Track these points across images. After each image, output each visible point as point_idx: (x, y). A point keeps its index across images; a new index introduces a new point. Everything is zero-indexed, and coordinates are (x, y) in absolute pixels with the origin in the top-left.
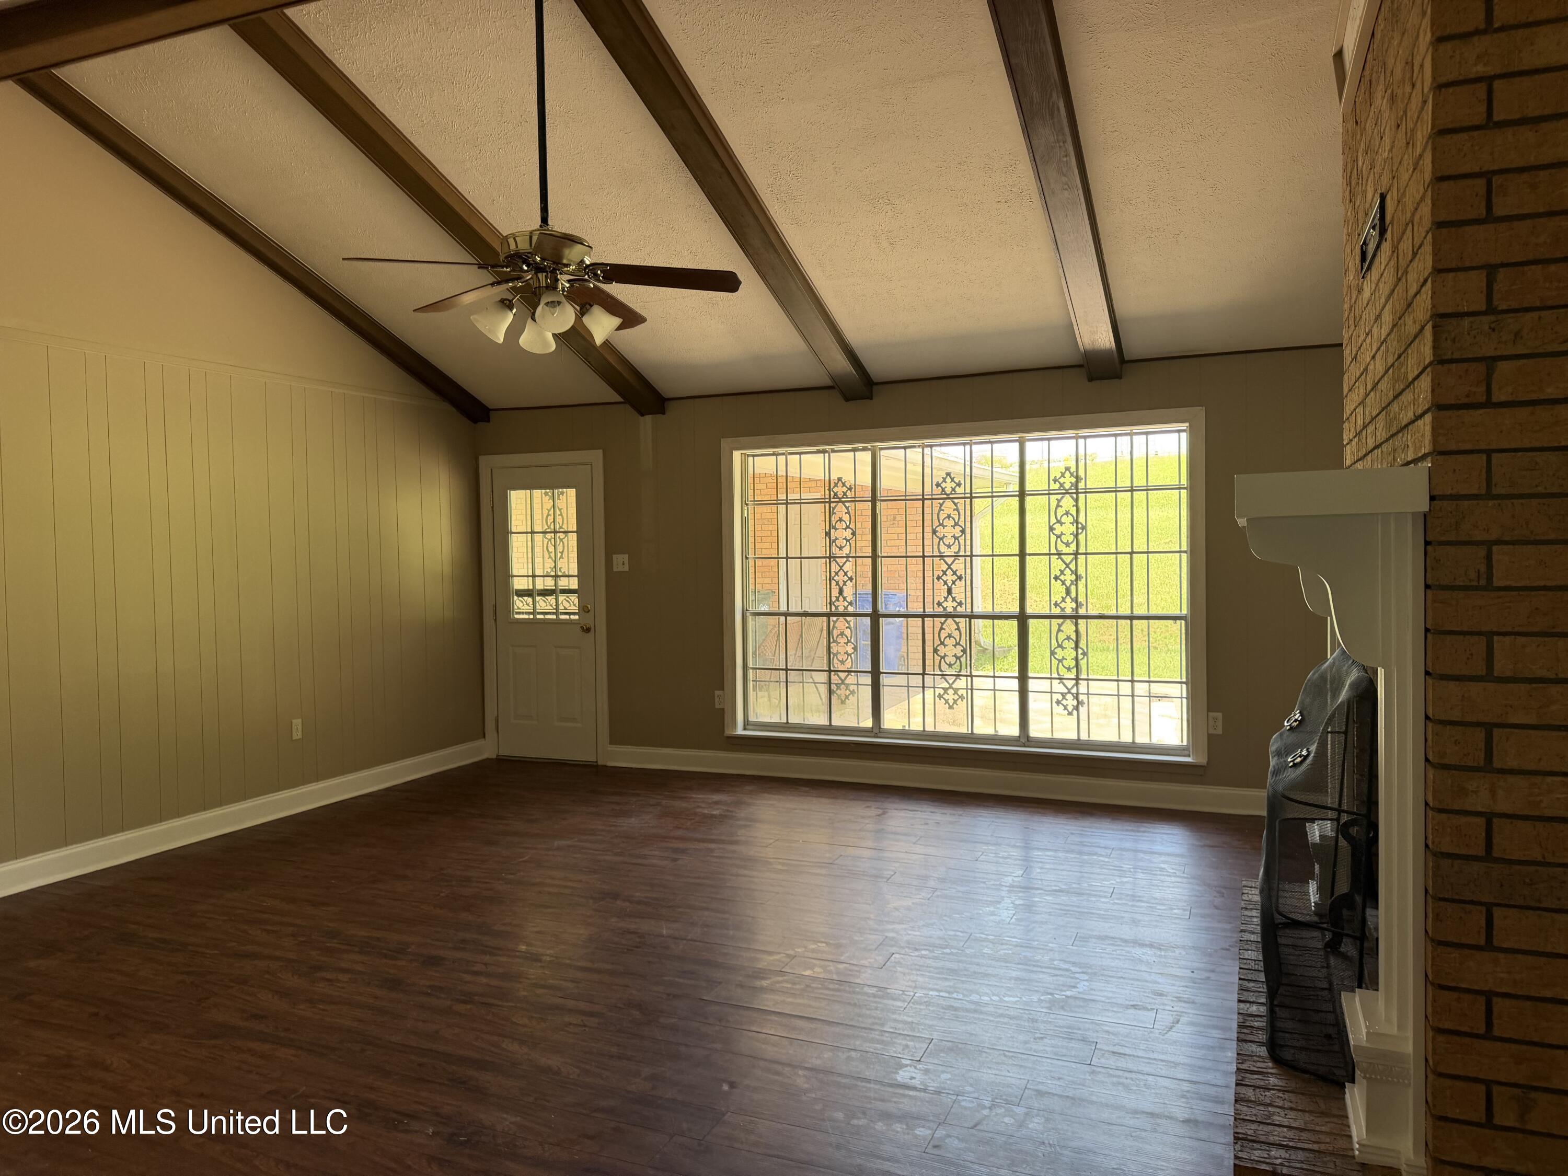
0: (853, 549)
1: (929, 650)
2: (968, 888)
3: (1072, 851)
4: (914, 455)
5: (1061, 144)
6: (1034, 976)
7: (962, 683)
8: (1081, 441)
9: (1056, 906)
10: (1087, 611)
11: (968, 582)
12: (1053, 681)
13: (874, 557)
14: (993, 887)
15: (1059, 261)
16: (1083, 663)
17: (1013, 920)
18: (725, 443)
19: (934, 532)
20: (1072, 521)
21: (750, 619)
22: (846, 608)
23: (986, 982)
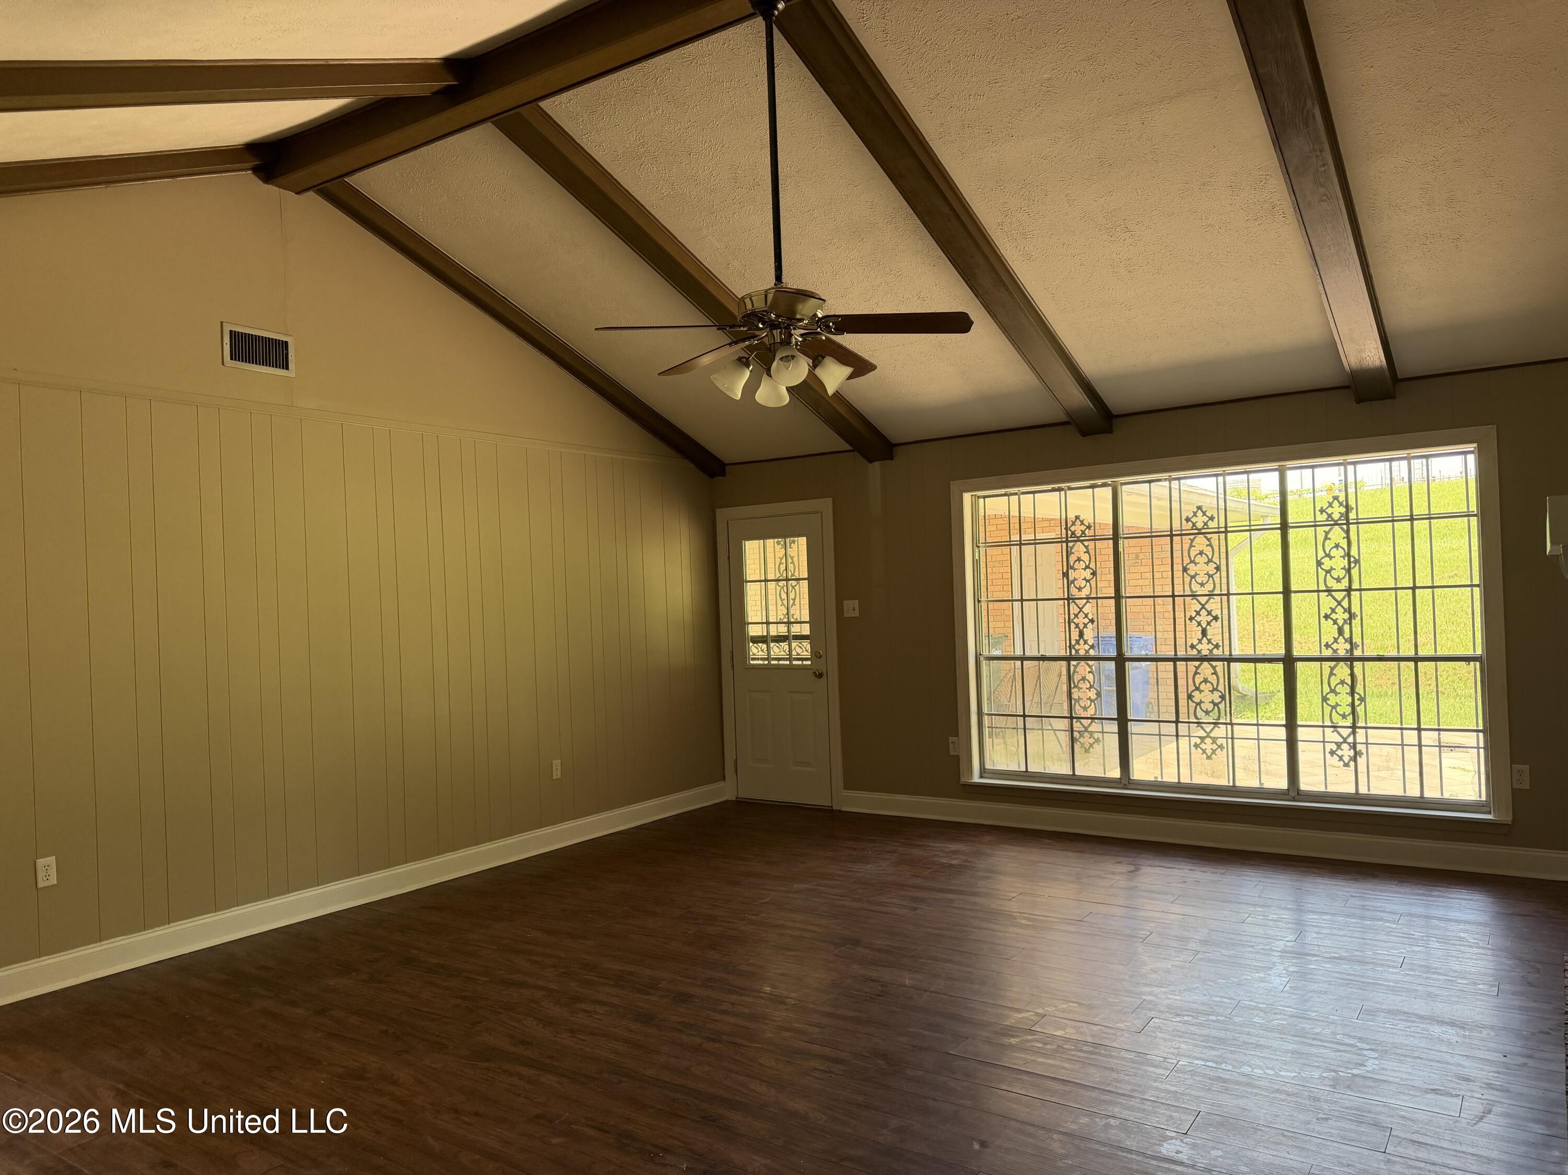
0: (1094, 590)
1: (1183, 696)
2: (1234, 952)
3: (1352, 916)
4: (1160, 489)
5: (1318, 153)
6: (1314, 1050)
7: (1220, 731)
8: (1350, 468)
9: (1337, 975)
10: (1363, 652)
11: (1226, 623)
12: (1326, 729)
13: (1118, 597)
14: (1262, 951)
15: (1319, 277)
16: (1360, 710)
17: (1287, 988)
18: (954, 486)
19: (1185, 570)
20: (1343, 554)
21: (984, 663)
22: (1087, 652)
23: (1258, 1054)
